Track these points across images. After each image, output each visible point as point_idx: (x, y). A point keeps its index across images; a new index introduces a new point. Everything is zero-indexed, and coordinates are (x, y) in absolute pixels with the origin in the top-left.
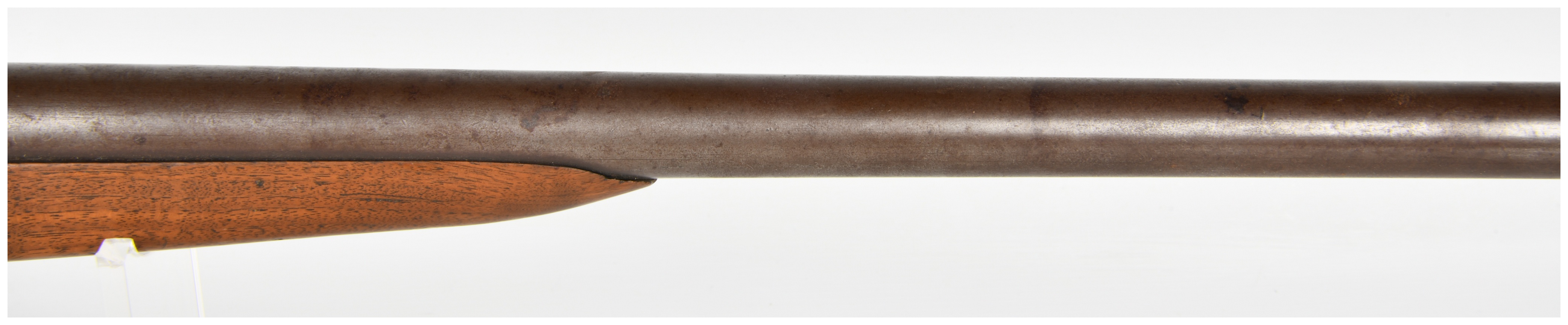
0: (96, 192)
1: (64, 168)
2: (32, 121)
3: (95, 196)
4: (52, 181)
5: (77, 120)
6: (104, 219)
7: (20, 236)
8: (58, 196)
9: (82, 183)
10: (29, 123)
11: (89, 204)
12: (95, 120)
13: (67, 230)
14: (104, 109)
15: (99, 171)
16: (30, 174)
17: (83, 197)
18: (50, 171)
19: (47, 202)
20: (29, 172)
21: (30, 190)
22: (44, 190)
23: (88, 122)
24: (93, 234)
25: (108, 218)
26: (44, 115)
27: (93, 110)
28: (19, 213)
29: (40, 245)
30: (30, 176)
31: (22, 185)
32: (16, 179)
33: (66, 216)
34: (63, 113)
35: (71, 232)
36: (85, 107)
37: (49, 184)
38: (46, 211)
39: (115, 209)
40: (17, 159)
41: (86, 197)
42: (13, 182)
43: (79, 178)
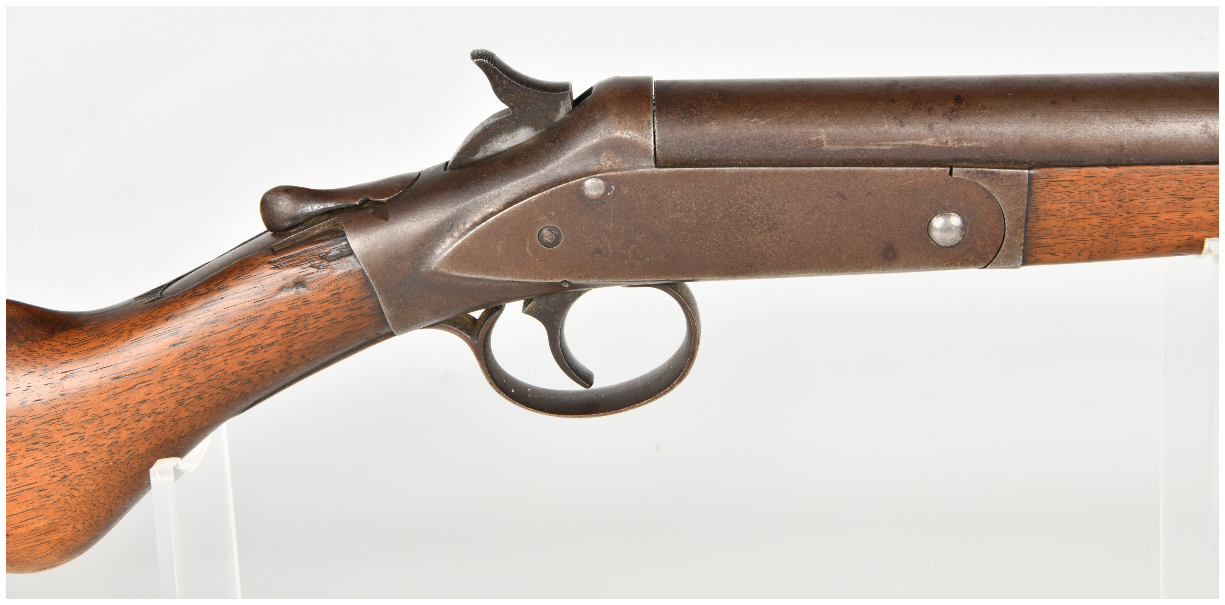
0: (1196, 193)
1: (1170, 170)
2: (1143, 125)
3: (1194, 198)
4: (1157, 183)
5: (1186, 124)
6: (1199, 220)
7: (1117, 236)
8: (1159, 197)
9: (1185, 185)
10: (1140, 127)
11: (1187, 205)
12: (1203, 123)
13: (1162, 231)
14: (1211, 112)
15: (1203, 172)
16: (1137, 176)
17: (1183, 198)
18: (1156, 173)
19: (1149, 204)
20: (1137, 174)
21: (1135, 192)
22: (1148, 191)
23: (1197, 126)
24: (1185, 234)
25: (1203, 219)
26: (1154, 120)
27: (1200, 114)
28: (1121, 214)
29: (1134, 246)
30: (1137, 178)
31: (1128, 187)
32: (1124, 181)
33: (1164, 216)
34: (1173, 117)
35: (1165, 232)
36: (1192, 111)
37: (1153, 186)
38: (1146, 212)
39: (1211, 209)
40: (1124, 162)
41: (1186, 199)
42: (1120, 185)
43: (1183, 179)
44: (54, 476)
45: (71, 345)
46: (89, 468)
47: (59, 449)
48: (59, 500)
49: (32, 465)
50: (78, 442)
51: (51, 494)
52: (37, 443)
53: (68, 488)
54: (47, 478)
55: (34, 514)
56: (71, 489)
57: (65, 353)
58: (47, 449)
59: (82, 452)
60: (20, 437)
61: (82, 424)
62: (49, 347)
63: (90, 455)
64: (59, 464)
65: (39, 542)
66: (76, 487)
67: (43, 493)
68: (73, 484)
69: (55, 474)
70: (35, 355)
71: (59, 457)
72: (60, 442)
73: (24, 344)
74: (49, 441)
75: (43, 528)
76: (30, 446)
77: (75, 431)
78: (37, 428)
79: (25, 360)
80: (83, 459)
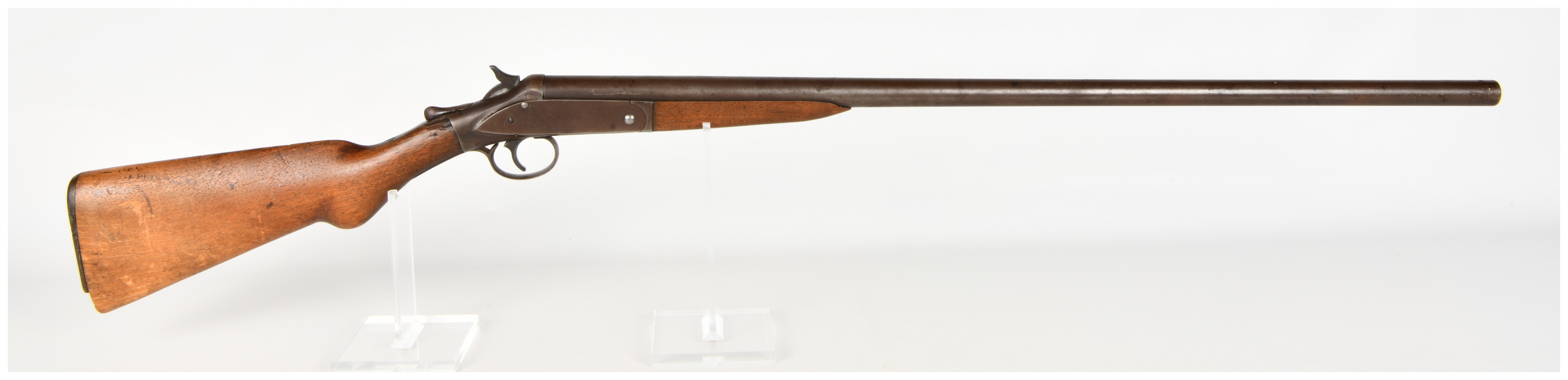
0: (702, 110)
1: (692, 102)
6: (704, 118)
7: (679, 122)
8: (690, 111)
9: (698, 107)
11: (698, 113)
13: (691, 121)
15: (701, 103)
17: (696, 111)
19: (687, 112)
21: (683, 109)
23: (699, 90)
26: (689, 88)
27: (701, 86)
28: (679, 115)
30: (683, 105)
31: (681, 107)
33: (691, 116)
34: (693, 88)
37: (688, 107)
38: (687, 115)
39: (707, 115)
43: (696, 105)
44: (358, 194)
45: (365, 155)
46: (369, 192)
47: (361, 185)
48: (360, 202)
49: (352, 190)
50: (366, 183)
51: (357, 200)
52: (354, 183)
53: (362, 198)
55: (351, 206)
57: (363, 158)
59: (367, 186)
63: (370, 188)
65: (353, 216)
67: (355, 200)
68: (364, 197)
72: (361, 183)
75: (354, 211)
76: (352, 184)
79: (352, 158)
80: (367, 189)
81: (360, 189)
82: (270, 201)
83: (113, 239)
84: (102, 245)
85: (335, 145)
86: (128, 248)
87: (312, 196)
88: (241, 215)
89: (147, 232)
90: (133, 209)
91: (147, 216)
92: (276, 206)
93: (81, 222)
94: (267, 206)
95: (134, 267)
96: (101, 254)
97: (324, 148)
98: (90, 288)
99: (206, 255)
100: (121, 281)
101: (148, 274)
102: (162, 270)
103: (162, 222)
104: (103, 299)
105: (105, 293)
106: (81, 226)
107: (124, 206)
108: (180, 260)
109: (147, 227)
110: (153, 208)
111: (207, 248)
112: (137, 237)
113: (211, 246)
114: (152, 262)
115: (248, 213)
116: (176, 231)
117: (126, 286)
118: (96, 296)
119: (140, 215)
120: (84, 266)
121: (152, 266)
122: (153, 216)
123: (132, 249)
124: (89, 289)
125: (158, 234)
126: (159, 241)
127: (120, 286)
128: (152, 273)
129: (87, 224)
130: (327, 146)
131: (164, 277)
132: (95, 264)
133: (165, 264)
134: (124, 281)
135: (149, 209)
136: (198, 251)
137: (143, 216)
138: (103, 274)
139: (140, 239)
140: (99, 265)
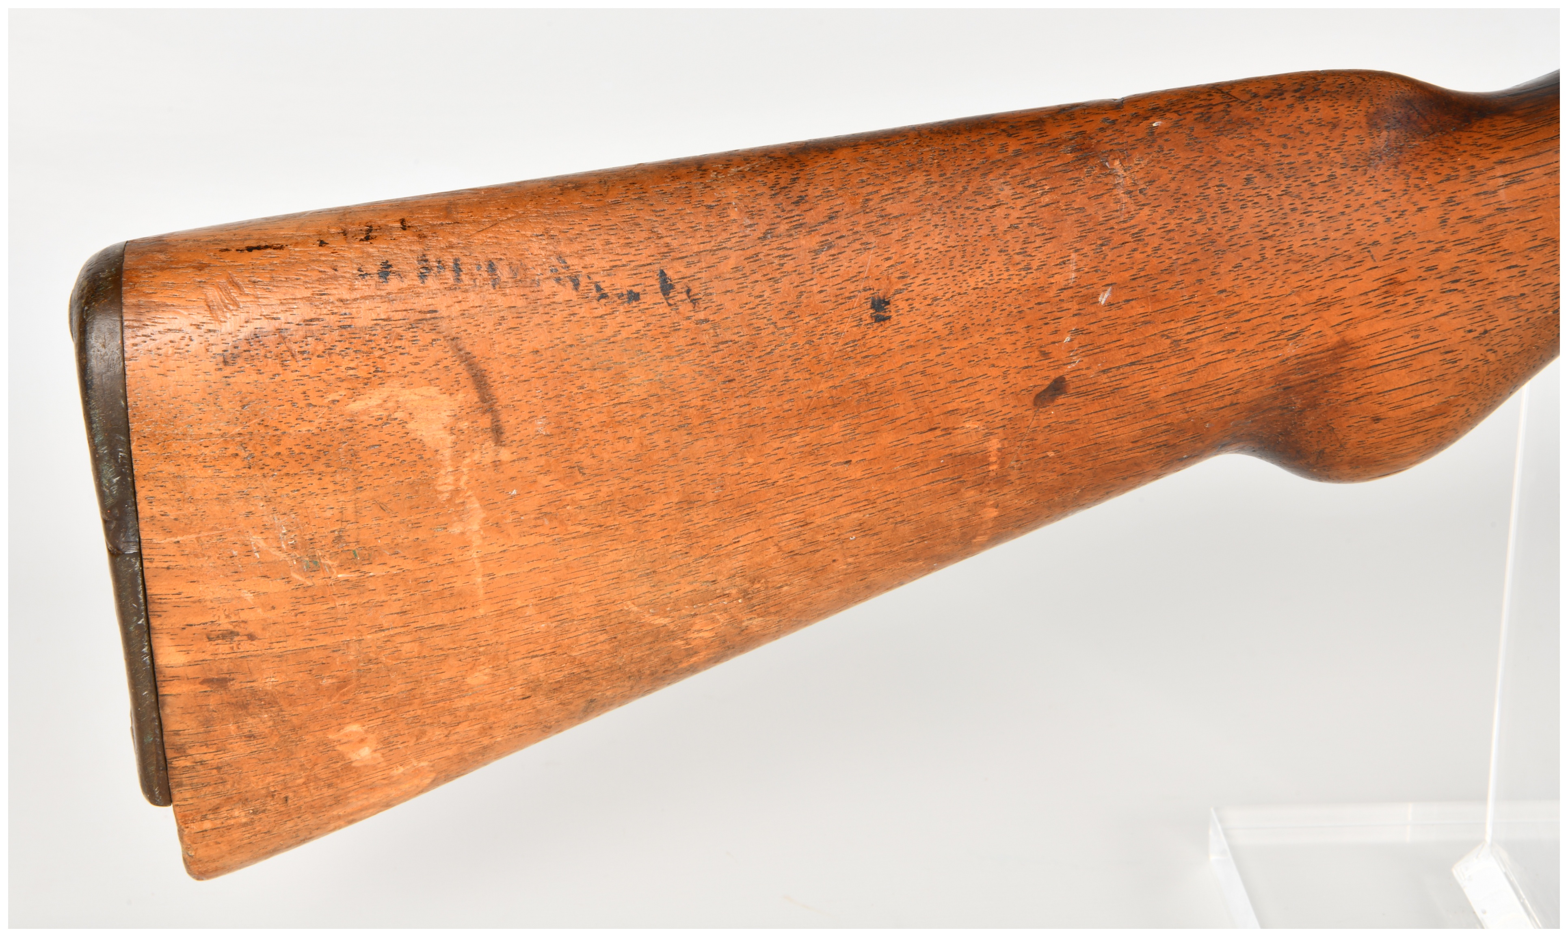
44: (1470, 331)
45: (1506, 136)
46: (1520, 319)
47: (1487, 290)
48: (1467, 367)
49: (1444, 314)
50: (1515, 280)
51: (1460, 357)
52: (1457, 281)
53: (1483, 349)
54: (1461, 333)
55: (1427, 387)
56: (1488, 351)
57: (1498, 148)
58: (1469, 290)
59: (1518, 294)
60: (1435, 271)
61: (1526, 253)
62: (1470, 141)
63: (1528, 300)
64: (1482, 313)
65: (1416, 431)
66: (1496, 348)
67: (1449, 356)
68: (1493, 343)
69: (1474, 327)
70: (1452, 152)
71: (1485, 302)
72: (1491, 280)
73: (1432, 137)
74: (1476, 277)
75: (1431, 409)
76: (1447, 286)
77: (1514, 263)
78: (1460, 258)
79: (1440, 159)
80: (1517, 306)
81: (1480, 308)
82: (1054, 375)
83: (314, 566)
84: (256, 594)
85: (1350, 95)
86: (381, 604)
87: (1251, 346)
88: (915, 439)
89: (476, 527)
90: (411, 426)
91: (476, 457)
92: (1079, 394)
93: (159, 493)
94: (1038, 396)
95: (398, 688)
96: (251, 637)
97: (1301, 115)
98: (180, 785)
99: (722, 619)
100: (326, 746)
101: (452, 712)
102: (519, 691)
103: (544, 480)
104: (229, 828)
105: (245, 801)
106: (156, 510)
107: (366, 412)
108: (607, 647)
109: (475, 505)
110: (504, 417)
111: (734, 591)
112: (423, 553)
113: (753, 581)
114: (483, 659)
115: (947, 431)
116: (610, 522)
117: (348, 767)
118: (204, 818)
119: (447, 453)
120: (165, 690)
121: (478, 678)
122: (505, 455)
123: (396, 607)
124: (175, 792)
125: (523, 534)
126: (527, 567)
127: (318, 770)
128: (471, 708)
129: (191, 500)
130: (1311, 104)
131: (520, 721)
132: (221, 682)
133: (537, 667)
134: (339, 748)
135: (486, 421)
136: (692, 603)
137: (459, 455)
138: (251, 723)
139: (439, 559)
140: (235, 686)
